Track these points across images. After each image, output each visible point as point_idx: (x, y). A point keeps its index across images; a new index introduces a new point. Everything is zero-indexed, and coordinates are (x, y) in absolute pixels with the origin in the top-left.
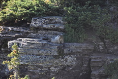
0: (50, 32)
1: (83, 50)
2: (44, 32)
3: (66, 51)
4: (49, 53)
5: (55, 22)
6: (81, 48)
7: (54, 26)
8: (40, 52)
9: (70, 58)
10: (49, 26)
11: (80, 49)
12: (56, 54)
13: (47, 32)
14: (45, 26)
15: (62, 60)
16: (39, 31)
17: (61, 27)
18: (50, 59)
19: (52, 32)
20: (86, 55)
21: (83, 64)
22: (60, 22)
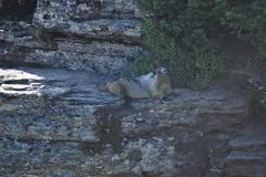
0: (99, 46)
1: (201, 115)
2: (79, 47)
3: (127, 125)
4: (63, 132)
5: (114, 11)
6: (192, 108)
7: (105, 28)
8: (32, 131)
9: (150, 146)
10: (88, 28)
11: (188, 116)
12: (89, 136)
13: (90, 48)
14: (75, 28)
15: (116, 157)
16: (60, 45)
17: (129, 33)
18: (66, 157)
19: (107, 46)
20: (217, 132)
21: (209, 166)
22: (132, 12)
